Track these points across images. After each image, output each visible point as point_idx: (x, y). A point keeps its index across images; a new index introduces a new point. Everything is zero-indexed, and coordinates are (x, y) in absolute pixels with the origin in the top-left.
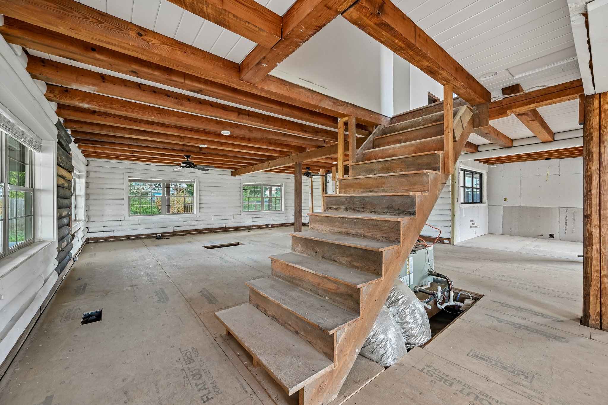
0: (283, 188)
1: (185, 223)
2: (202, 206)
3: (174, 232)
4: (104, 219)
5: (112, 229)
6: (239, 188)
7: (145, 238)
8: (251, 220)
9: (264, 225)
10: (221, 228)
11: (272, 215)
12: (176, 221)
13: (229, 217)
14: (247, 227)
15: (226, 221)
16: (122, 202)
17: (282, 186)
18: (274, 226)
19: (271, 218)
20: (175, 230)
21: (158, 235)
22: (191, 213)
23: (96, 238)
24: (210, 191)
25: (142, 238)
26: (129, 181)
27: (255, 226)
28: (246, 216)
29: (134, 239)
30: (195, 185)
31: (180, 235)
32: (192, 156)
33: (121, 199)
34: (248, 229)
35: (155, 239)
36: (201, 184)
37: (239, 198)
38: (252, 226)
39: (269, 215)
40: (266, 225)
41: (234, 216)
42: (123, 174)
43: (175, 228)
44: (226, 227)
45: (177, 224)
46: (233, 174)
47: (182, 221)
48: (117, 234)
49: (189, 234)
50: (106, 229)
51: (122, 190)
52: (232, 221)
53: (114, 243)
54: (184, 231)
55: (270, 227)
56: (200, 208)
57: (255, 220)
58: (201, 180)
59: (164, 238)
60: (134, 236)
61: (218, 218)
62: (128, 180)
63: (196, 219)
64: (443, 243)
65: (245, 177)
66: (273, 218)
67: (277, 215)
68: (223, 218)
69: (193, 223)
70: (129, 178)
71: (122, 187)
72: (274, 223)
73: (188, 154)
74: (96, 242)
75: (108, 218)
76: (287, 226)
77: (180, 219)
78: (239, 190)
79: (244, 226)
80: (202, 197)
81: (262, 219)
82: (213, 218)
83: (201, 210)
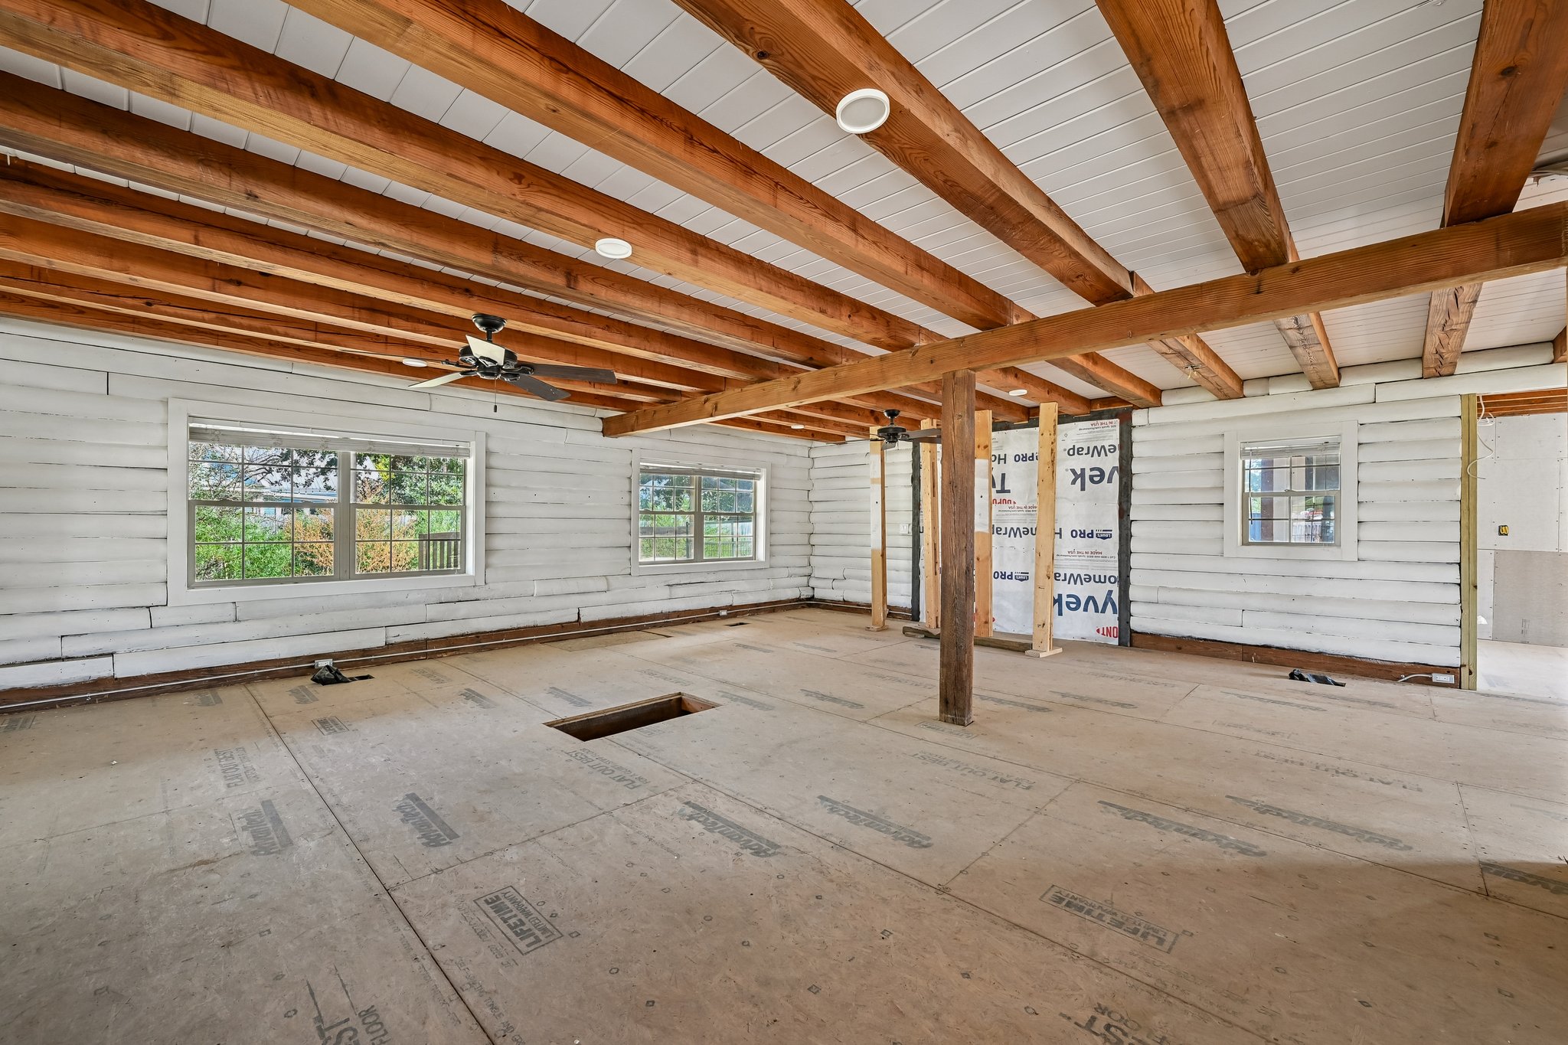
0: (761, 485)
1: (433, 611)
2: (498, 542)
3: (389, 646)
4: (65, 601)
5: (105, 645)
6: (627, 481)
7: (264, 677)
8: (665, 592)
9: (703, 611)
10: (563, 626)
11: (731, 573)
12: (397, 604)
13: (592, 585)
14: (654, 617)
15: (583, 597)
16: (159, 526)
17: (758, 477)
18: (736, 613)
19: (725, 586)
20: (393, 640)
21: (322, 663)
22: (453, 572)
23: (21, 690)
24: (526, 488)
25: (248, 680)
26: (191, 438)
27: (678, 613)
28: (648, 578)
29: (210, 686)
30: (471, 463)
31: (411, 658)
32: (509, 324)
33: (154, 514)
34: (655, 626)
35: (307, 681)
36: (494, 462)
37: (627, 516)
38: (668, 615)
39: (720, 576)
40: (713, 609)
41: (611, 579)
42: (165, 402)
43: (393, 631)
44: (583, 620)
45: (399, 614)
46: (610, 428)
47: (417, 603)
48: (126, 667)
49: (445, 652)
50: (71, 648)
51: (160, 475)
52: (604, 597)
53: (112, 708)
54: (426, 643)
55: (724, 617)
56: (489, 551)
57: (679, 591)
58: (494, 446)
59: (346, 674)
60: (210, 671)
61: (555, 587)
62: (185, 434)
63: (475, 594)
64: (1428, 682)
65: (646, 443)
66: (733, 586)
67: (745, 574)
68: (572, 586)
69: (463, 609)
70: (191, 425)
71: (157, 459)
73: (493, 310)
74: (21, 710)
75: (84, 599)
76: (773, 610)
77: (413, 597)
78: (627, 489)
79: (642, 614)
80: (498, 510)
81: (699, 589)
82: (537, 589)
83: (495, 560)
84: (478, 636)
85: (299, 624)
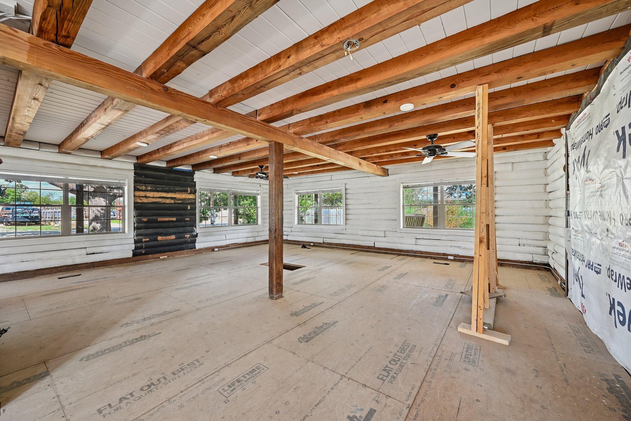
1: (333, 235)
2: (349, 217)
3: (324, 243)
8: (414, 242)
9: (438, 254)
10: (369, 247)
11: (459, 237)
12: (326, 232)
13: (378, 234)
14: (407, 251)
15: (376, 238)
18: (462, 260)
19: (455, 244)
24: (358, 199)
27: (421, 252)
28: (405, 234)
31: (328, 247)
33: (291, 210)
34: (407, 255)
36: (348, 192)
37: (395, 207)
38: (416, 252)
40: (444, 254)
41: (387, 233)
43: (325, 239)
44: (376, 246)
45: (326, 235)
47: (330, 233)
48: (289, 238)
49: (336, 247)
52: (384, 239)
54: (331, 244)
56: (347, 220)
57: (422, 242)
58: (347, 187)
59: (307, 247)
60: (298, 241)
61: (365, 233)
63: (344, 232)
65: (403, 176)
66: (460, 244)
68: (371, 233)
69: (340, 236)
72: (461, 253)
77: (329, 231)
79: (401, 249)
80: (349, 207)
81: (435, 242)
82: (360, 232)
83: (348, 222)
84: (344, 245)
85: (310, 234)
